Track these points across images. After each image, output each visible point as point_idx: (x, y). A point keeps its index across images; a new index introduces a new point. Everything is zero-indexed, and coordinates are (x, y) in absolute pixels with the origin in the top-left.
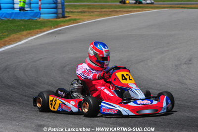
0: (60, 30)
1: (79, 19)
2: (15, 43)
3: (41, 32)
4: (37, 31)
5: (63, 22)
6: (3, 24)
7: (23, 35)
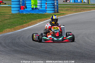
2: (33, 25)
4: (45, 19)
6: (28, 16)
7: (38, 21)
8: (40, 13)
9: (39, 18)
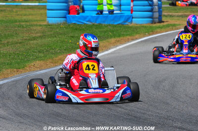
0: (156, 38)
1: (179, 25)
3: (133, 40)
4: (128, 39)
5: (159, 27)
6: (87, 29)
7: (111, 43)
8: (116, 24)
9: (114, 36)
